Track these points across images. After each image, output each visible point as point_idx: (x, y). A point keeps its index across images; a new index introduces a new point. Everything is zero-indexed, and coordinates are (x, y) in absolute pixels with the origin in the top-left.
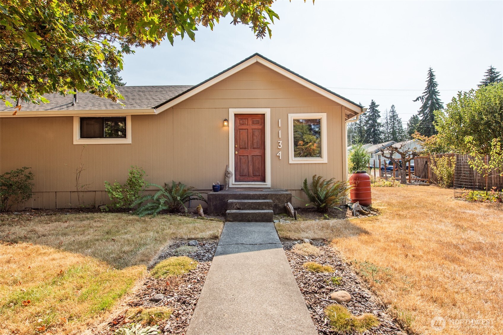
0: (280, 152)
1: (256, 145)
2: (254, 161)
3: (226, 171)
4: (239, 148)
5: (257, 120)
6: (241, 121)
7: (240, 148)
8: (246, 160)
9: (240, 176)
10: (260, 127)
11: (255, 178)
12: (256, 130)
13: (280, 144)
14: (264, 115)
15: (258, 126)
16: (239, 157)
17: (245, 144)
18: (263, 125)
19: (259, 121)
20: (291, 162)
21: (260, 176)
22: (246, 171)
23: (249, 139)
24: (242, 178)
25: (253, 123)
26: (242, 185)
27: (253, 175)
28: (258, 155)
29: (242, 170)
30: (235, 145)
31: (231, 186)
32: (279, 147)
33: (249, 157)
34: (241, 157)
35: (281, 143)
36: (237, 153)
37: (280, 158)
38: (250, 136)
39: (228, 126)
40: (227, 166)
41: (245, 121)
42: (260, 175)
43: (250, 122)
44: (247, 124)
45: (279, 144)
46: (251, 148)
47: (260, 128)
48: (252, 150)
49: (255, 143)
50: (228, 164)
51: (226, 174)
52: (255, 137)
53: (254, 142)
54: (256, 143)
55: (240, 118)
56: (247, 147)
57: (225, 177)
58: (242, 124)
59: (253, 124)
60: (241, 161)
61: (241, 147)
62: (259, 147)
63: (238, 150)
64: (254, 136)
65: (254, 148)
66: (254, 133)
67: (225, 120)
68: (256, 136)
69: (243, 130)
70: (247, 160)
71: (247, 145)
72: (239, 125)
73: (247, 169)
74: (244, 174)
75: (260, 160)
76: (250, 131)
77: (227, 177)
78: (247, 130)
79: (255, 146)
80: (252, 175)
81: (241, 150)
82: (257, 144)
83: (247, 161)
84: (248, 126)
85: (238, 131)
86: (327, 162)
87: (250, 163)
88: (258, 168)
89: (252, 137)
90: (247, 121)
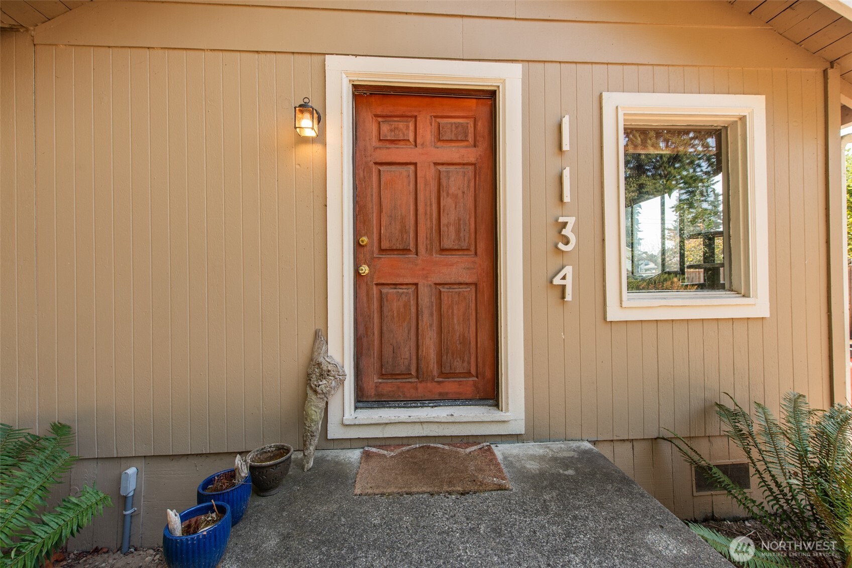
0: (568, 270)
1: (453, 235)
2: (444, 307)
3: (312, 360)
4: (376, 249)
5: (457, 126)
6: (385, 128)
7: (381, 250)
8: (406, 305)
9: (382, 375)
10: (470, 154)
11: (450, 387)
12: (452, 168)
13: (566, 232)
14: (490, 97)
15: (463, 151)
16: (375, 290)
17: (403, 230)
18: (483, 145)
19: (465, 128)
20: (614, 314)
21: (469, 374)
22: (407, 352)
23: (421, 210)
24: (389, 386)
25: (439, 138)
26: (388, 428)
27: (442, 374)
28: (461, 280)
29: (388, 351)
30: (357, 234)
31: (334, 432)
32: (561, 246)
33: (424, 291)
34: (385, 290)
35: (569, 227)
36: (365, 269)
37: (569, 297)
38: (427, 193)
39: (321, 138)
40: (317, 335)
41: (401, 125)
42: (473, 371)
43: (427, 132)
44: (411, 139)
45: (564, 232)
46: (429, 251)
47: (472, 160)
48: (436, 257)
49: (448, 225)
50: (320, 326)
51: (308, 377)
52: (447, 202)
53: (444, 221)
54: (452, 229)
55: (379, 111)
56: (412, 246)
57: (306, 395)
58: (392, 141)
59: (439, 140)
60: (385, 309)
61: (385, 245)
62: (464, 245)
63: (373, 258)
64: (443, 194)
65: (443, 250)
66: (444, 182)
67: (304, 107)
68: (455, 197)
69: (393, 168)
70: (413, 302)
71: (412, 234)
72: (375, 142)
73: (413, 343)
74: (403, 368)
75: (473, 306)
76: (427, 173)
77: (315, 392)
78: (412, 168)
79: (447, 243)
80: (435, 373)
81: (386, 259)
82: (458, 232)
83: (413, 310)
84: (419, 150)
85: (370, 171)
86: (767, 314)
87: (425, 319)
88: (464, 341)
89: (434, 201)
90: (412, 127)
